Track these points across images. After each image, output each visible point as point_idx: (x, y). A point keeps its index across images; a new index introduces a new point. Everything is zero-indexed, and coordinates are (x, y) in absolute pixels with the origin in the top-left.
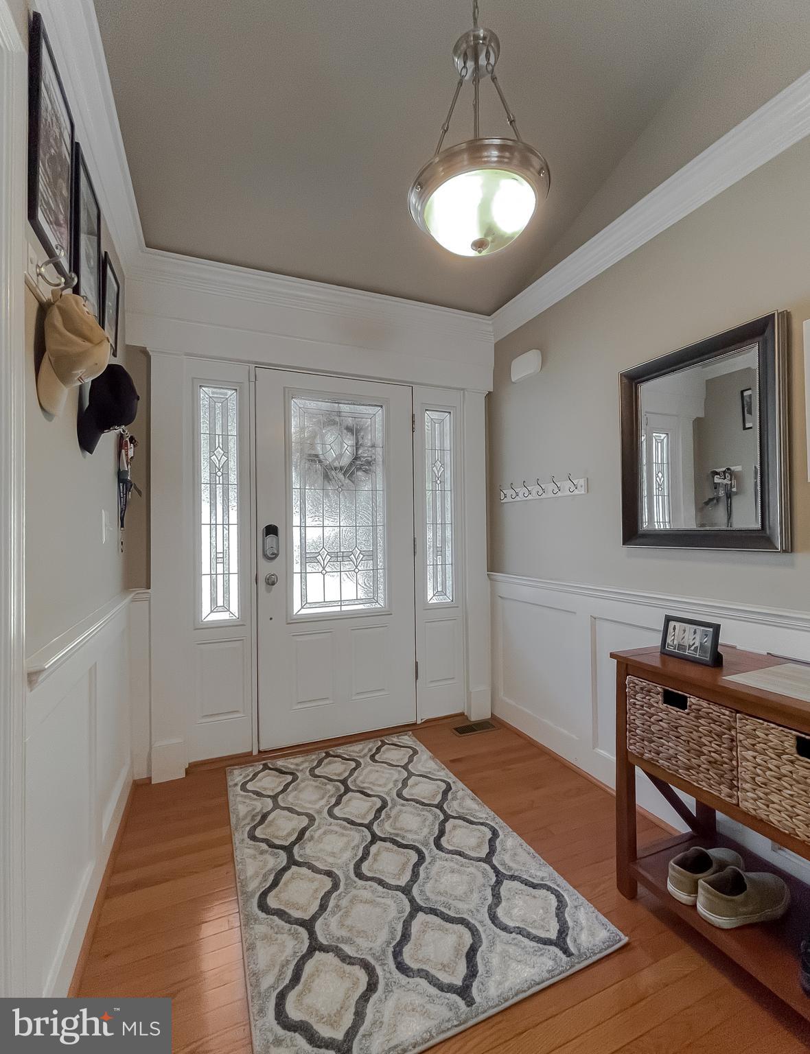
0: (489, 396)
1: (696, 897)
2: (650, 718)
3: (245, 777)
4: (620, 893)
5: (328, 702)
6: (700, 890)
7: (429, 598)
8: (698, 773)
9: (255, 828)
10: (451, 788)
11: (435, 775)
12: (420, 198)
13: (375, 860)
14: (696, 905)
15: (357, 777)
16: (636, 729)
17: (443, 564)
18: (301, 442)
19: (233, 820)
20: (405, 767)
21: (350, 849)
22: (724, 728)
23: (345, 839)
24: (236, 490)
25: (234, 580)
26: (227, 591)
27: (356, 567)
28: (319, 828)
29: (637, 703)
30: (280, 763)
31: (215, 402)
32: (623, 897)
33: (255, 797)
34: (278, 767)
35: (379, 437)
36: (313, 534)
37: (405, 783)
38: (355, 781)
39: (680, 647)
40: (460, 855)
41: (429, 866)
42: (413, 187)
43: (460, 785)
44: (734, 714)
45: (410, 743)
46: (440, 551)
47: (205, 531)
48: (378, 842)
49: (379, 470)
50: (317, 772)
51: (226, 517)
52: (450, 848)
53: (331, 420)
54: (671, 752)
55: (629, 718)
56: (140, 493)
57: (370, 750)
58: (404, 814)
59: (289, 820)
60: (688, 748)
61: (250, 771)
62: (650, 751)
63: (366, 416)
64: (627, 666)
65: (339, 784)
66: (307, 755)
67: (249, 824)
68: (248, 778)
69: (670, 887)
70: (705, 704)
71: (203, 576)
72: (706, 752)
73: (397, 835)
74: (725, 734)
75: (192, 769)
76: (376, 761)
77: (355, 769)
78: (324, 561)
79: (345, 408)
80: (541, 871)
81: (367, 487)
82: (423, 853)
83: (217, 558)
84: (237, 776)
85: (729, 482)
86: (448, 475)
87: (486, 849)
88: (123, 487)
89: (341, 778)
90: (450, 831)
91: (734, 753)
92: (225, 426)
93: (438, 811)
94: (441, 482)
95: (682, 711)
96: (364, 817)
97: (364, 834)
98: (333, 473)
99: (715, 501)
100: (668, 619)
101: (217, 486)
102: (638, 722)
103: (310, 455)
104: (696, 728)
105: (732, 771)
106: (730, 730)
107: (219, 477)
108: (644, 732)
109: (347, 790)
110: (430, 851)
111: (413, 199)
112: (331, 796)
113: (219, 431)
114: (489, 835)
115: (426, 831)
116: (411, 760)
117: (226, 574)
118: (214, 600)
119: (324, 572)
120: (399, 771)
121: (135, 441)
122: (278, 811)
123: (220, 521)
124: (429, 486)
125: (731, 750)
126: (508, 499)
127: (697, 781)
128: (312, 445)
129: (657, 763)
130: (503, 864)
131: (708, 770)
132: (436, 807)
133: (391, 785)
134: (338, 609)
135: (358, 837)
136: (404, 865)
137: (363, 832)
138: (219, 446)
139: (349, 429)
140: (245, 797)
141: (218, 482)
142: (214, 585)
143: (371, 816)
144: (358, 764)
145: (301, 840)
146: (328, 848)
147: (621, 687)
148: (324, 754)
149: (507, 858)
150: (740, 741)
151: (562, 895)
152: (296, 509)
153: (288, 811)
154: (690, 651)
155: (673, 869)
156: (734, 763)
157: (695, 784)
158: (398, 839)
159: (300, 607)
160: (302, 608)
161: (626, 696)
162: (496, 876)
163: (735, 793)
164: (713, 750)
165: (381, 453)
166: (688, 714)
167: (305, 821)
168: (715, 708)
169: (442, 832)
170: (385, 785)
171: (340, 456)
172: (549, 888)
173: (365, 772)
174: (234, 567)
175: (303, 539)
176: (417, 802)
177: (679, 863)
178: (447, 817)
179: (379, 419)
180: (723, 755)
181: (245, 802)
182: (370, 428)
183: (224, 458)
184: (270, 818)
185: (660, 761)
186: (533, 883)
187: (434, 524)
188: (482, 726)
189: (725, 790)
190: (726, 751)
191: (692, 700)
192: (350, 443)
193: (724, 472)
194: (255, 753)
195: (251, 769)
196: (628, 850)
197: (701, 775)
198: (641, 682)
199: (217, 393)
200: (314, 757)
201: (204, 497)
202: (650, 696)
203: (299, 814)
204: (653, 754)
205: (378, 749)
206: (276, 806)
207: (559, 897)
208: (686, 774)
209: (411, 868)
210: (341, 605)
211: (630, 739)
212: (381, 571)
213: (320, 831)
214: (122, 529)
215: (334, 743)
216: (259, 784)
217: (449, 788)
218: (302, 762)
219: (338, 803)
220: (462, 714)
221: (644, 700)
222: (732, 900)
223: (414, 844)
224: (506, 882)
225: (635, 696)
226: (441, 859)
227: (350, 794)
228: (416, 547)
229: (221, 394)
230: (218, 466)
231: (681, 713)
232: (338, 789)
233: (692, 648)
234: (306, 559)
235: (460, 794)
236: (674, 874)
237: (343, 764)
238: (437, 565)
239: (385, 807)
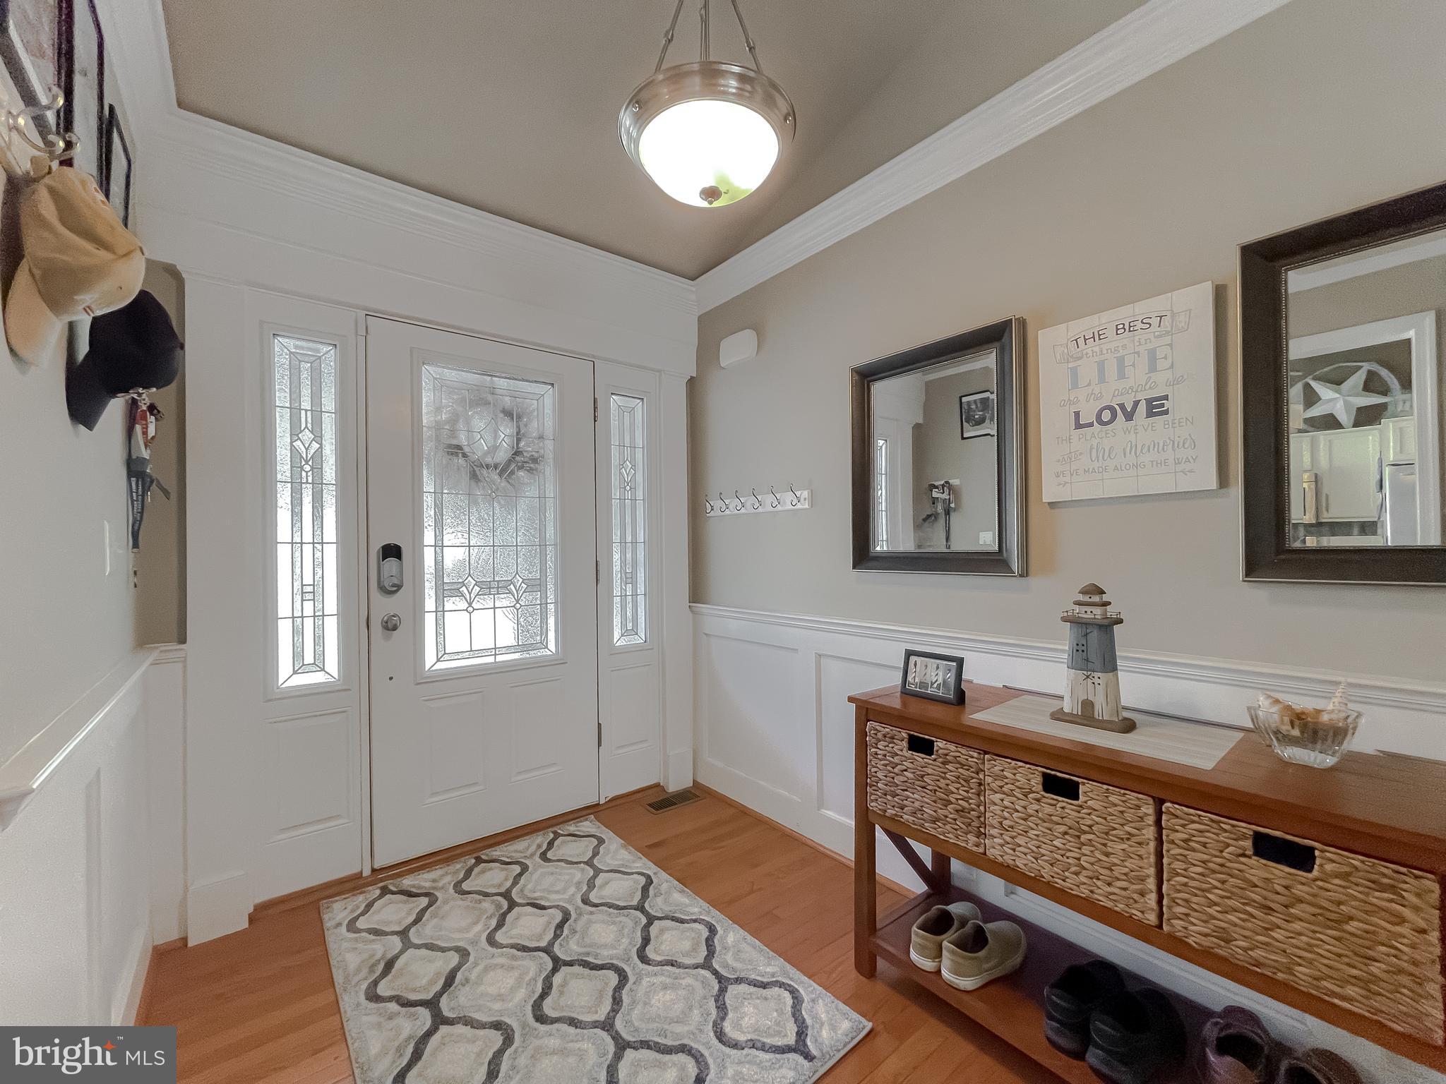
0: (692, 383)
1: (940, 962)
2: (893, 768)
3: (352, 911)
4: (859, 975)
5: (477, 788)
6: (945, 953)
7: (615, 640)
8: (944, 824)
9: (375, 983)
10: (652, 882)
11: (630, 867)
12: (636, 123)
13: (562, 993)
14: (939, 971)
15: (525, 886)
16: (877, 783)
17: (635, 595)
18: (438, 427)
19: (338, 977)
20: (589, 863)
21: (525, 986)
22: (972, 772)
23: (516, 973)
24: (334, 493)
25: (331, 626)
26: (319, 640)
27: (517, 602)
28: (476, 964)
29: (879, 752)
30: (408, 882)
31: (300, 361)
32: (861, 977)
33: (372, 937)
34: (404, 888)
35: (549, 424)
36: (453, 557)
37: (591, 884)
38: (522, 891)
39: (923, 685)
40: (672, 965)
41: (634, 987)
42: (628, 105)
43: (664, 875)
44: (982, 756)
45: (593, 831)
46: (630, 579)
47: (283, 553)
48: (563, 968)
49: (548, 469)
50: (465, 886)
51: (319, 532)
52: (659, 958)
53: (480, 399)
54: (917, 804)
55: (870, 770)
56: (166, 493)
57: (539, 846)
58: (594, 925)
59: (430, 961)
60: (934, 798)
61: (360, 901)
62: (893, 807)
63: (531, 396)
64: (867, 711)
65: (499, 898)
66: (448, 865)
67: (366, 979)
68: (359, 912)
69: (914, 956)
70: (952, 747)
71: (279, 620)
72: (953, 800)
73: (588, 954)
74: (973, 778)
75: (260, 914)
76: (548, 860)
77: (520, 875)
78: (470, 594)
79: (501, 383)
80: (770, 965)
81: (531, 491)
82: (624, 971)
83: (303, 593)
84: (338, 912)
85: (948, 497)
86: (639, 478)
87: (703, 952)
88: (137, 486)
89: (503, 890)
90: (657, 937)
91: (982, 798)
92: (316, 397)
93: (638, 913)
94: (631, 488)
95: (928, 757)
96: (540, 938)
97: (542, 962)
98: (484, 472)
99: (933, 518)
100: (909, 654)
101: (304, 486)
102: (880, 775)
103: (450, 446)
104: (943, 775)
105: (979, 817)
106: (977, 774)
107: (307, 472)
108: (886, 785)
109: (512, 905)
110: (633, 967)
111: (626, 119)
112: (491, 917)
113: (306, 405)
114: (705, 933)
115: (625, 941)
116: (595, 853)
117: (319, 616)
118: (298, 654)
119: (470, 609)
120: (583, 870)
121: (159, 412)
122: (411, 951)
123: (308, 537)
124: (616, 494)
125: (979, 795)
126: (717, 512)
127: (943, 834)
128: (453, 433)
129: (902, 819)
130: (726, 966)
131: (955, 820)
132: (635, 909)
133: (572, 890)
134: (491, 659)
135: (536, 966)
136: (601, 993)
137: (540, 957)
138: (306, 427)
139: (508, 414)
140: (356, 940)
141: (304, 481)
142: (297, 632)
143: (550, 935)
144: (525, 868)
145: (450, 986)
146: (492, 990)
147: (861, 735)
148: (473, 861)
149: (729, 958)
150: (989, 784)
151: (797, 990)
152: (429, 521)
153: (427, 949)
154: (932, 689)
155: (917, 935)
156: (982, 808)
157: (942, 837)
158: (590, 959)
159: (435, 660)
160: (438, 660)
161: (867, 745)
162: (720, 982)
163: (983, 841)
164: (961, 797)
165: (551, 448)
166: (935, 760)
167: (454, 959)
168: (963, 751)
169: (646, 941)
170: (565, 890)
171: (494, 449)
172: (781, 985)
173: (535, 876)
174: (331, 604)
175: (439, 564)
176: (611, 906)
177: (922, 927)
178: (651, 920)
179: (548, 401)
180: (971, 801)
181: (356, 948)
182: (535, 413)
183: (315, 446)
184: (399, 964)
185: (905, 817)
186: (762, 982)
187: (623, 542)
188: (684, 797)
189: (972, 838)
190: (974, 796)
191: (939, 744)
192: (508, 431)
193: (943, 486)
194: (367, 872)
195: (361, 898)
196: (867, 924)
197: (948, 827)
198: (884, 728)
199: (302, 348)
200: (458, 866)
201: (281, 502)
202: (894, 743)
203: (443, 950)
204: (896, 809)
205: (551, 844)
206: (407, 945)
207: (793, 992)
208: (931, 828)
209: (611, 993)
210: (495, 655)
211: (872, 794)
212: (552, 605)
213: (480, 968)
214: (135, 550)
215: (487, 843)
216: (376, 917)
217: (649, 881)
218: (443, 875)
219: (500, 925)
220: (657, 785)
221: (887, 748)
222: (976, 958)
223: (611, 962)
224: (730, 988)
225: (877, 744)
226: (648, 975)
227: (516, 910)
228: (599, 572)
229: (309, 349)
230: (304, 456)
231: (928, 759)
232: (499, 906)
233: (935, 685)
234: (444, 591)
235: (665, 886)
236: (919, 940)
237: (503, 870)
238: (626, 595)
239: (568, 920)
